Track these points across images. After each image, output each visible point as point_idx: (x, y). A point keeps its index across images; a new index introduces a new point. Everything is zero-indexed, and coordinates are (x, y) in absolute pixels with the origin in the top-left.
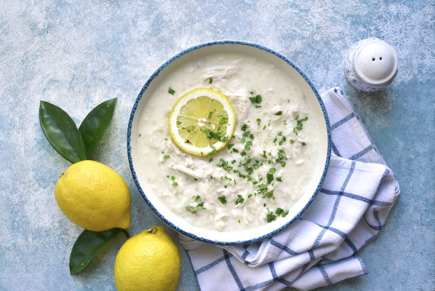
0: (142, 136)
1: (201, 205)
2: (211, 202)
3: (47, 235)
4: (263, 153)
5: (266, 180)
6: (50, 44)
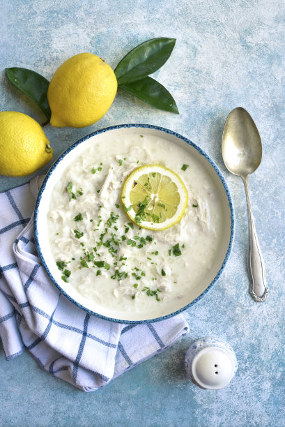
0: (141, 139)
1: (74, 197)
2: (77, 206)
3: (44, 45)
4: (124, 257)
5: (98, 260)
6: (231, 49)
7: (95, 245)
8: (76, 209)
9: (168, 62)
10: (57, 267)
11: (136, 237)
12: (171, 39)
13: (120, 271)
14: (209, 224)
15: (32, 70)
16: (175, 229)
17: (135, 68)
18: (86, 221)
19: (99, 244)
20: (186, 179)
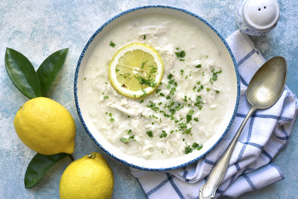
0: (87, 79)
1: (132, 137)
2: (140, 135)
3: (7, 156)
4: (184, 98)
5: (186, 120)
6: (17, 2)
7: (173, 122)
8: (143, 135)
9: (26, 55)
10: (190, 154)
11: (168, 87)
12: (7, 52)
13: (196, 102)
14: (160, 27)
15: (27, 166)
16: (163, 55)
17: (29, 82)
18: (153, 128)
19: (173, 118)
20: (123, 43)
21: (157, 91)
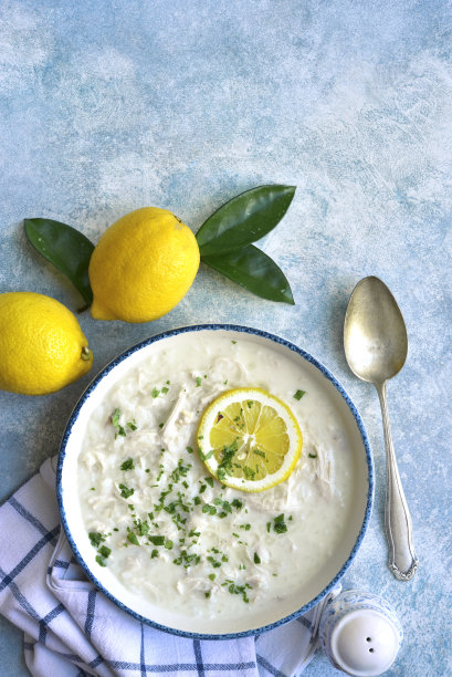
0: (233, 346)
1: (122, 432)
2: (126, 448)
3: (87, 186)
4: (197, 531)
5: (155, 534)
6: (382, 206)
7: (151, 510)
8: (125, 451)
9: (282, 223)
10: (89, 541)
11: (217, 501)
12: (288, 187)
13: (189, 553)
14: (333, 488)
15: (67, 223)
16: (280, 492)
17: (230, 232)
18: (140, 471)
19: (157, 508)
20: (301, 413)
21: (210, 479)
